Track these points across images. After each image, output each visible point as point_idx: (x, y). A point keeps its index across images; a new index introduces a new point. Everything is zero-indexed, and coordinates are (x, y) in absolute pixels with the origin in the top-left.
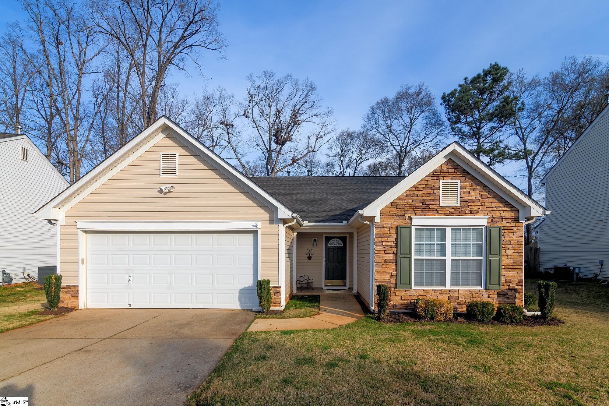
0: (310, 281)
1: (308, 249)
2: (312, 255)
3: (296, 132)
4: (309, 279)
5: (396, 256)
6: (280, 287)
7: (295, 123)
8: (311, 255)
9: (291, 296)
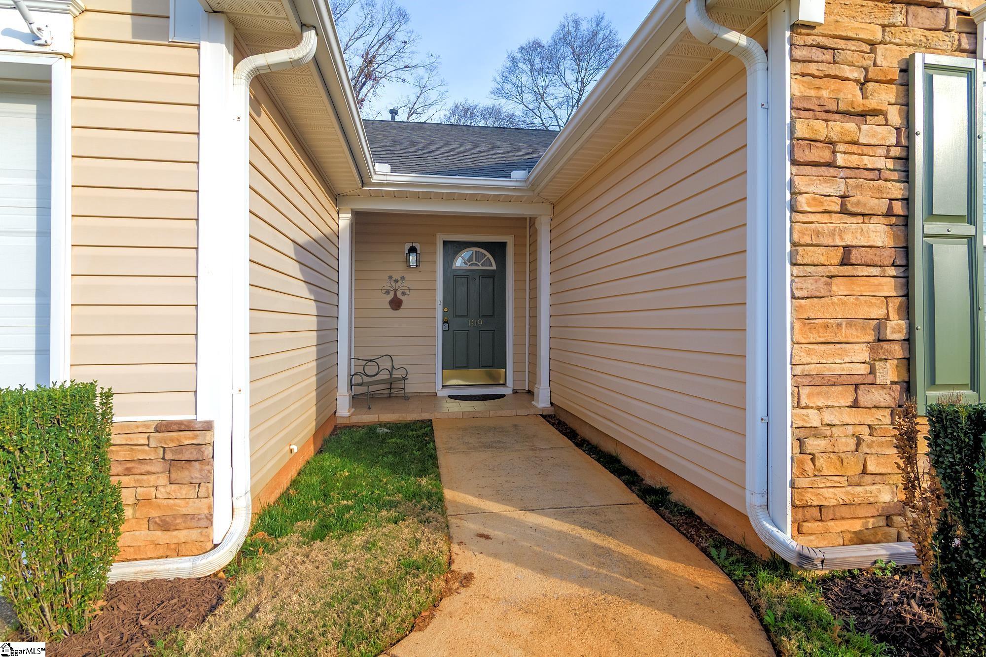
0: (397, 374)
1: (390, 277)
2: (404, 294)
3: (370, 95)
4: (393, 367)
5: (900, 231)
6: (208, 427)
7: (369, 76)
8: (399, 296)
9: (329, 430)
